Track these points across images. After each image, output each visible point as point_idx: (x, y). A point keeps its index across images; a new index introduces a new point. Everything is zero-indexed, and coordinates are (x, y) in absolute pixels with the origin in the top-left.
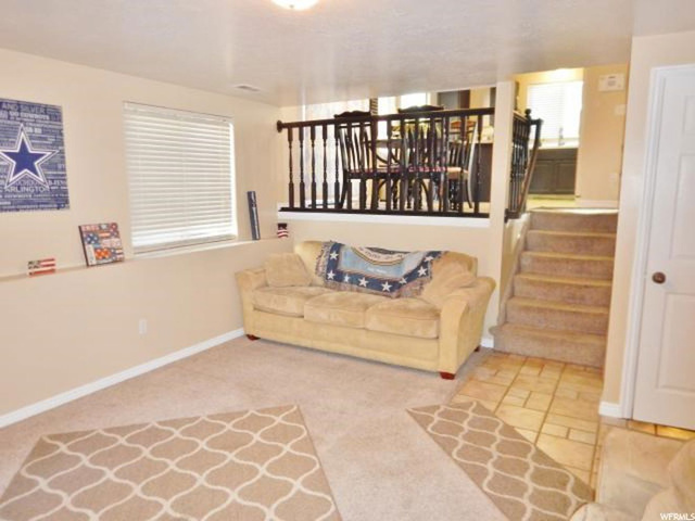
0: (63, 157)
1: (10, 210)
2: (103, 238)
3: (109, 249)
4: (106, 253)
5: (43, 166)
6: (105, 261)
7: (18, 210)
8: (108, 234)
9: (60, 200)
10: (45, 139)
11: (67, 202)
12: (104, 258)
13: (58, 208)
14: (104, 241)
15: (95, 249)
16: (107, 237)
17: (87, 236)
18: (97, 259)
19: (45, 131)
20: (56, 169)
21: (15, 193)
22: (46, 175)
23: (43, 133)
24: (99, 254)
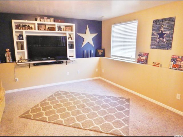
0: (173, 33)
1: (155, 49)
2: (178, 61)
3: (179, 65)
4: (177, 66)
5: (166, 37)
6: (175, 69)
7: (157, 49)
8: (181, 60)
9: (169, 47)
10: (168, 28)
11: (171, 47)
12: (175, 67)
13: (167, 49)
14: (178, 62)
15: (173, 64)
16: (180, 61)
17: (174, 60)
18: (173, 67)
19: (169, 26)
20: (169, 37)
21: (157, 44)
22: (166, 39)
23: (168, 27)
24: (174, 66)
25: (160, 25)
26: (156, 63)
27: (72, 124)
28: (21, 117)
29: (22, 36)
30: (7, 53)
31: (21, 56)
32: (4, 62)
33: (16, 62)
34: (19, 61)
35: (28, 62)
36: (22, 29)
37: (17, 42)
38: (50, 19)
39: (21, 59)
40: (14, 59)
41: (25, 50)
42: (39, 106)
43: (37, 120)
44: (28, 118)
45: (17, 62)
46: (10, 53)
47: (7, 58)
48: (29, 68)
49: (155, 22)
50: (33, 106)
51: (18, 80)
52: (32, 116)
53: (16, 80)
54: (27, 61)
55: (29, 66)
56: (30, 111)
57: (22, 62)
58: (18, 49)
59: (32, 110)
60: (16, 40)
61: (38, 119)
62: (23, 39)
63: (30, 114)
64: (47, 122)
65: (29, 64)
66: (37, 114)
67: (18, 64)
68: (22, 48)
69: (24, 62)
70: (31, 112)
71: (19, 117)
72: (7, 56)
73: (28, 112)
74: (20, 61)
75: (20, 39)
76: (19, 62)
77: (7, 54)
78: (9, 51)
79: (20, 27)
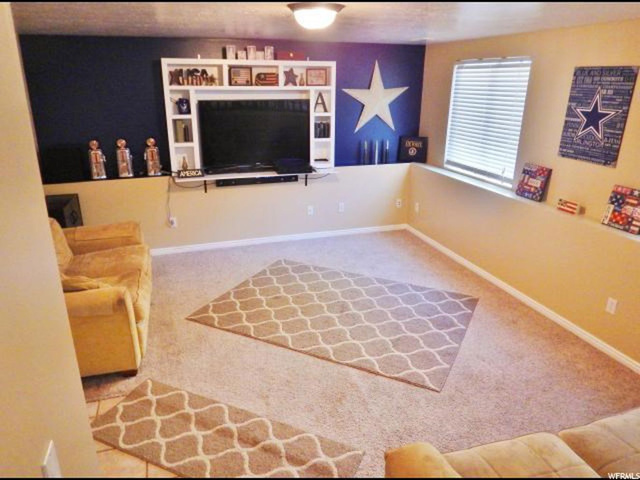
0: (626, 117)
1: (572, 157)
2: (628, 203)
3: (628, 217)
4: (622, 219)
5: (605, 125)
6: (617, 226)
7: (576, 158)
8: (636, 202)
9: (609, 157)
10: (614, 100)
11: (615, 159)
12: (617, 222)
13: (605, 164)
14: (628, 207)
15: (614, 211)
16: (632, 205)
17: (619, 198)
18: (611, 220)
19: (617, 92)
20: (614, 128)
21: (578, 145)
22: (605, 133)
23: (614, 94)
24: (615, 217)
25: (591, 86)
26: (566, 202)
27: (309, 348)
28: (191, 320)
29: (188, 102)
30: (149, 150)
31: (184, 158)
32: (141, 173)
33: (170, 175)
34: (179, 172)
35: (203, 176)
36: (186, 82)
37: (175, 121)
38: (263, 50)
39: (185, 169)
40: (166, 168)
41: (196, 144)
42: (232, 299)
43: (228, 330)
44: (206, 324)
45: (173, 175)
46: (155, 150)
47: (150, 163)
48: (203, 192)
49: (581, 73)
50: (217, 297)
51: (175, 224)
52: (217, 319)
53: (172, 223)
54: (200, 173)
55: (203, 187)
56: (211, 308)
57: (186, 177)
58: (177, 140)
59: (214, 306)
60: (171, 114)
61: (230, 327)
62: (189, 112)
63: (211, 314)
64: (250, 336)
65: (205, 181)
66: (228, 316)
67: (177, 180)
68: (188, 138)
69: (193, 177)
70: (214, 311)
71: (187, 319)
72: (150, 158)
73: (205, 309)
74: (182, 174)
75: (181, 112)
76: (179, 177)
77: (149, 154)
78: (155, 145)
79: (181, 78)
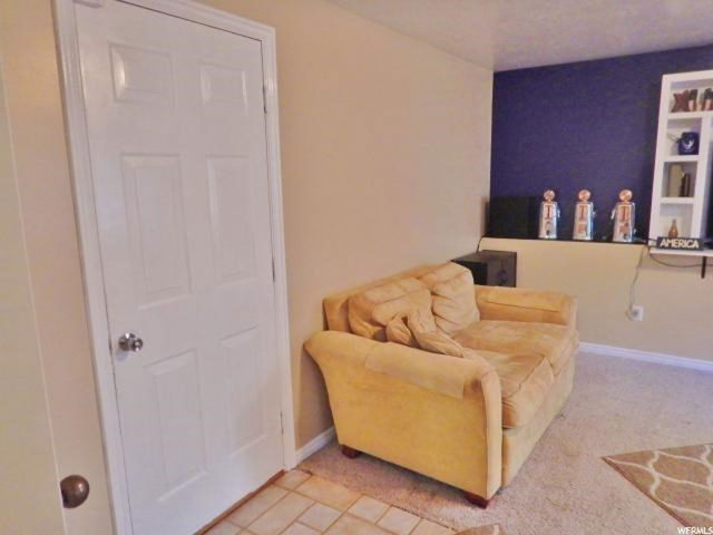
28: (610, 463)
29: (695, 137)
30: (620, 206)
31: (674, 222)
32: (604, 238)
33: (647, 244)
34: (660, 240)
35: (700, 249)
36: (699, 107)
37: (669, 167)
39: (672, 235)
40: (641, 234)
41: (699, 200)
42: (704, 459)
43: (672, 513)
44: (634, 482)
45: (650, 243)
46: (630, 207)
47: (619, 225)
48: (700, 275)
50: (675, 445)
51: (640, 317)
52: (657, 482)
53: (636, 314)
54: (696, 244)
55: (700, 268)
56: (655, 460)
57: (670, 247)
58: (667, 193)
59: (662, 458)
60: (664, 153)
62: (695, 151)
63: (650, 468)
65: (705, 259)
66: (684, 487)
67: (653, 251)
68: (686, 189)
69: (681, 248)
70: (658, 467)
71: (604, 459)
72: (619, 217)
73: (644, 457)
74: (664, 243)
75: (682, 152)
76: (658, 246)
77: (620, 212)
78: (631, 200)
79: (691, 103)
